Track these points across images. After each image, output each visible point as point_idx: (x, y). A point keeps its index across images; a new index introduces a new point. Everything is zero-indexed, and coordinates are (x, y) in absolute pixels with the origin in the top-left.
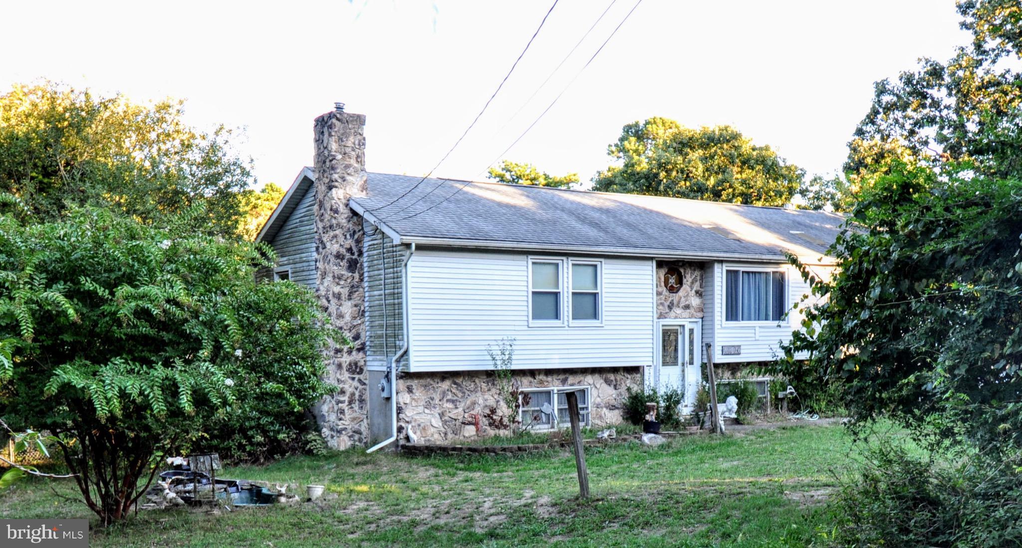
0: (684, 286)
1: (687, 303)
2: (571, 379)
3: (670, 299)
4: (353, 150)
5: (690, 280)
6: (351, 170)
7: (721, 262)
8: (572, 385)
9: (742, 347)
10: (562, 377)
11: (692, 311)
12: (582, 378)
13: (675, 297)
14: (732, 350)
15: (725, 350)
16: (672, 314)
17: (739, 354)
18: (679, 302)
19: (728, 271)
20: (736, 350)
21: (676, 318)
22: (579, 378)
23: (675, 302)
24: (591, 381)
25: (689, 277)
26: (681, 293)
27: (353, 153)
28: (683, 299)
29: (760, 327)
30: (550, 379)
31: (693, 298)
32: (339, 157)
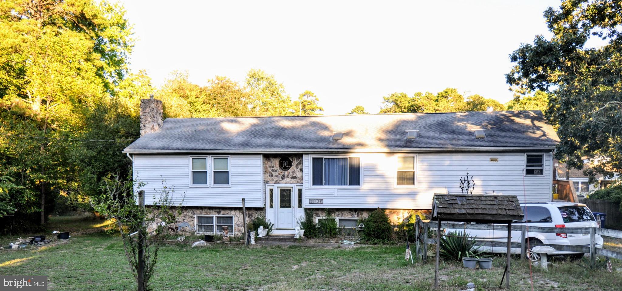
0: (292, 166)
1: (294, 175)
2: (222, 212)
3: (283, 173)
4: (149, 114)
5: (296, 163)
6: (147, 122)
7: (307, 154)
8: (224, 214)
9: (324, 200)
10: (217, 210)
11: (298, 180)
12: (229, 212)
13: (286, 173)
14: (317, 201)
15: (312, 201)
16: (284, 181)
17: (323, 204)
18: (288, 175)
19: (313, 159)
20: (321, 201)
21: (286, 183)
22: (226, 212)
23: (286, 175)
24: (234, 213)
25: (295, 163)
26: (290, 170)
27: (149, 115)
28: (291, 174)
29: (338, 189)
30: (211, 211)
31: (298, 173)
32: (143, 117)
